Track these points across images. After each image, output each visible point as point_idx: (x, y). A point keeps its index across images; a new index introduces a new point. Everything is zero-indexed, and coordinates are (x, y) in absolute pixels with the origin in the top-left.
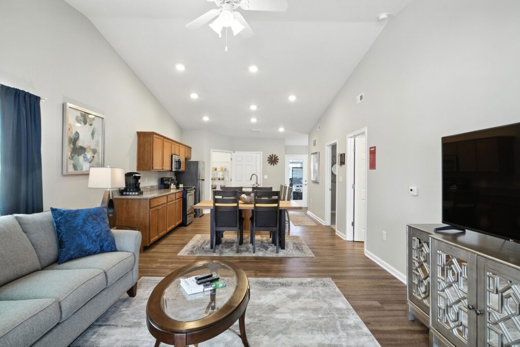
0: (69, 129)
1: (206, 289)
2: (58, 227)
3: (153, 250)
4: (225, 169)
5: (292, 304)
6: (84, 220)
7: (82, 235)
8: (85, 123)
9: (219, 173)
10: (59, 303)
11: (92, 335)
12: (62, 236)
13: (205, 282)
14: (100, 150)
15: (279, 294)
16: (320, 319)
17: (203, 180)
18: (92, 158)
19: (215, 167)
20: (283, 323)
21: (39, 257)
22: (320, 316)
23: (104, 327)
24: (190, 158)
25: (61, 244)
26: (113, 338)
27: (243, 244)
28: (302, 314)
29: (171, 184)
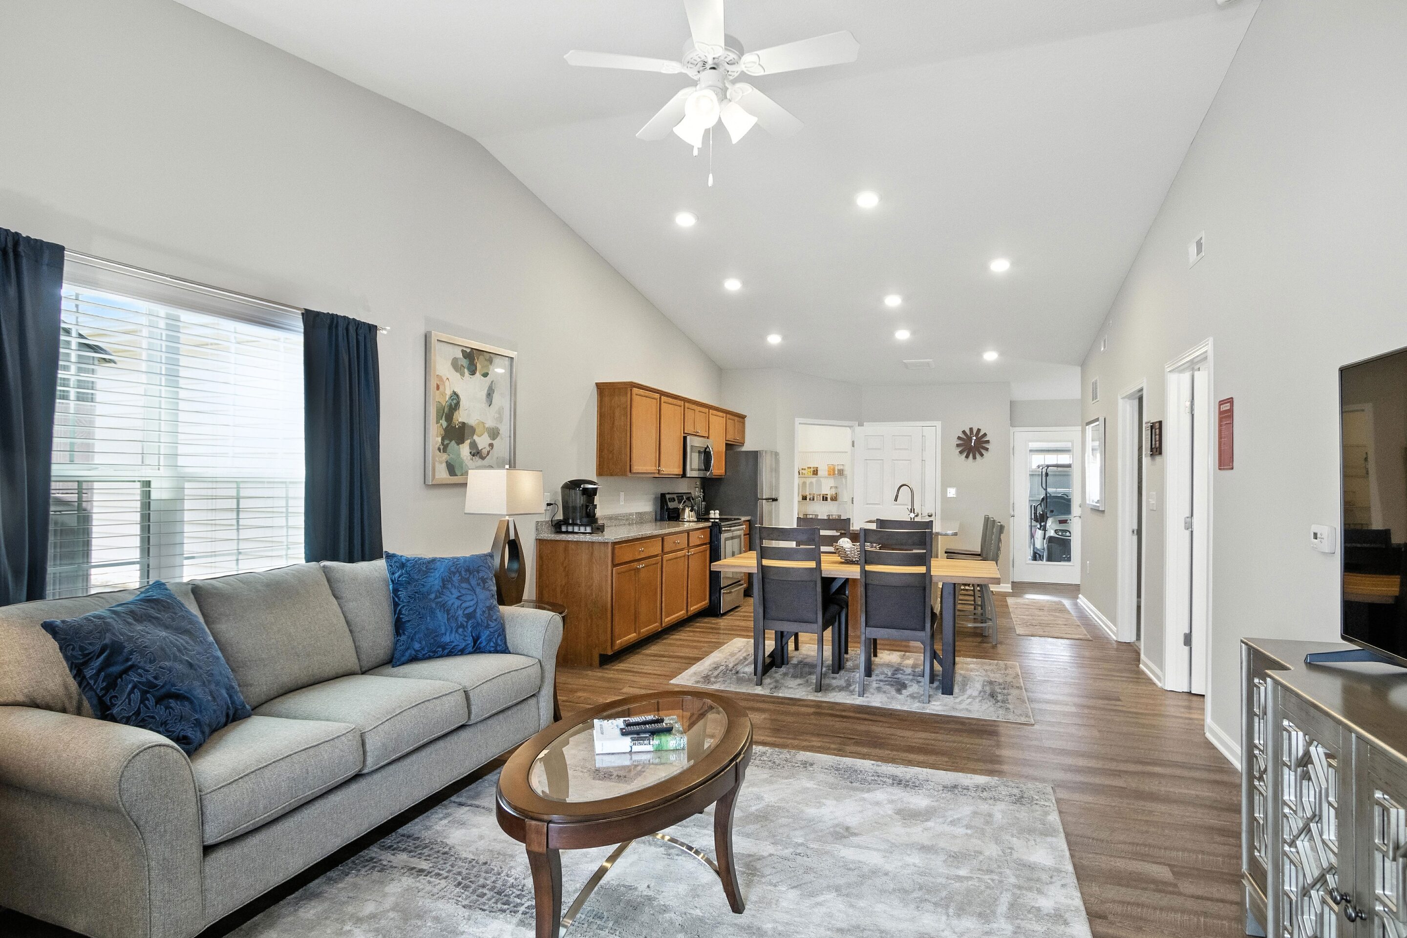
0: (438, 388)
1: (636, 748)
2: (395, 591)
3: (622, 666)
4: (841, 472)
5: (899, 831)
6: (443, 580)
7: (438, 611)
8: (473, 373)
9: (823, 481)
10: (362, 735)
11: (441, 819)
12: (400, 610)
13: (638, 733)
14: (505, 429)
15: (877, 803)
16: (959, 878)
17: (775, 500)
18: (488, 449)
19: (813, 465)
20: (853, 870)
21: (357, 649)
22: (962, 872)
23: (468, 808)
24: (743, 444)
25: (399, 626)
26: (475, 831)
27: (842, 672)
28: (915, 859)
29: (684, 509)
